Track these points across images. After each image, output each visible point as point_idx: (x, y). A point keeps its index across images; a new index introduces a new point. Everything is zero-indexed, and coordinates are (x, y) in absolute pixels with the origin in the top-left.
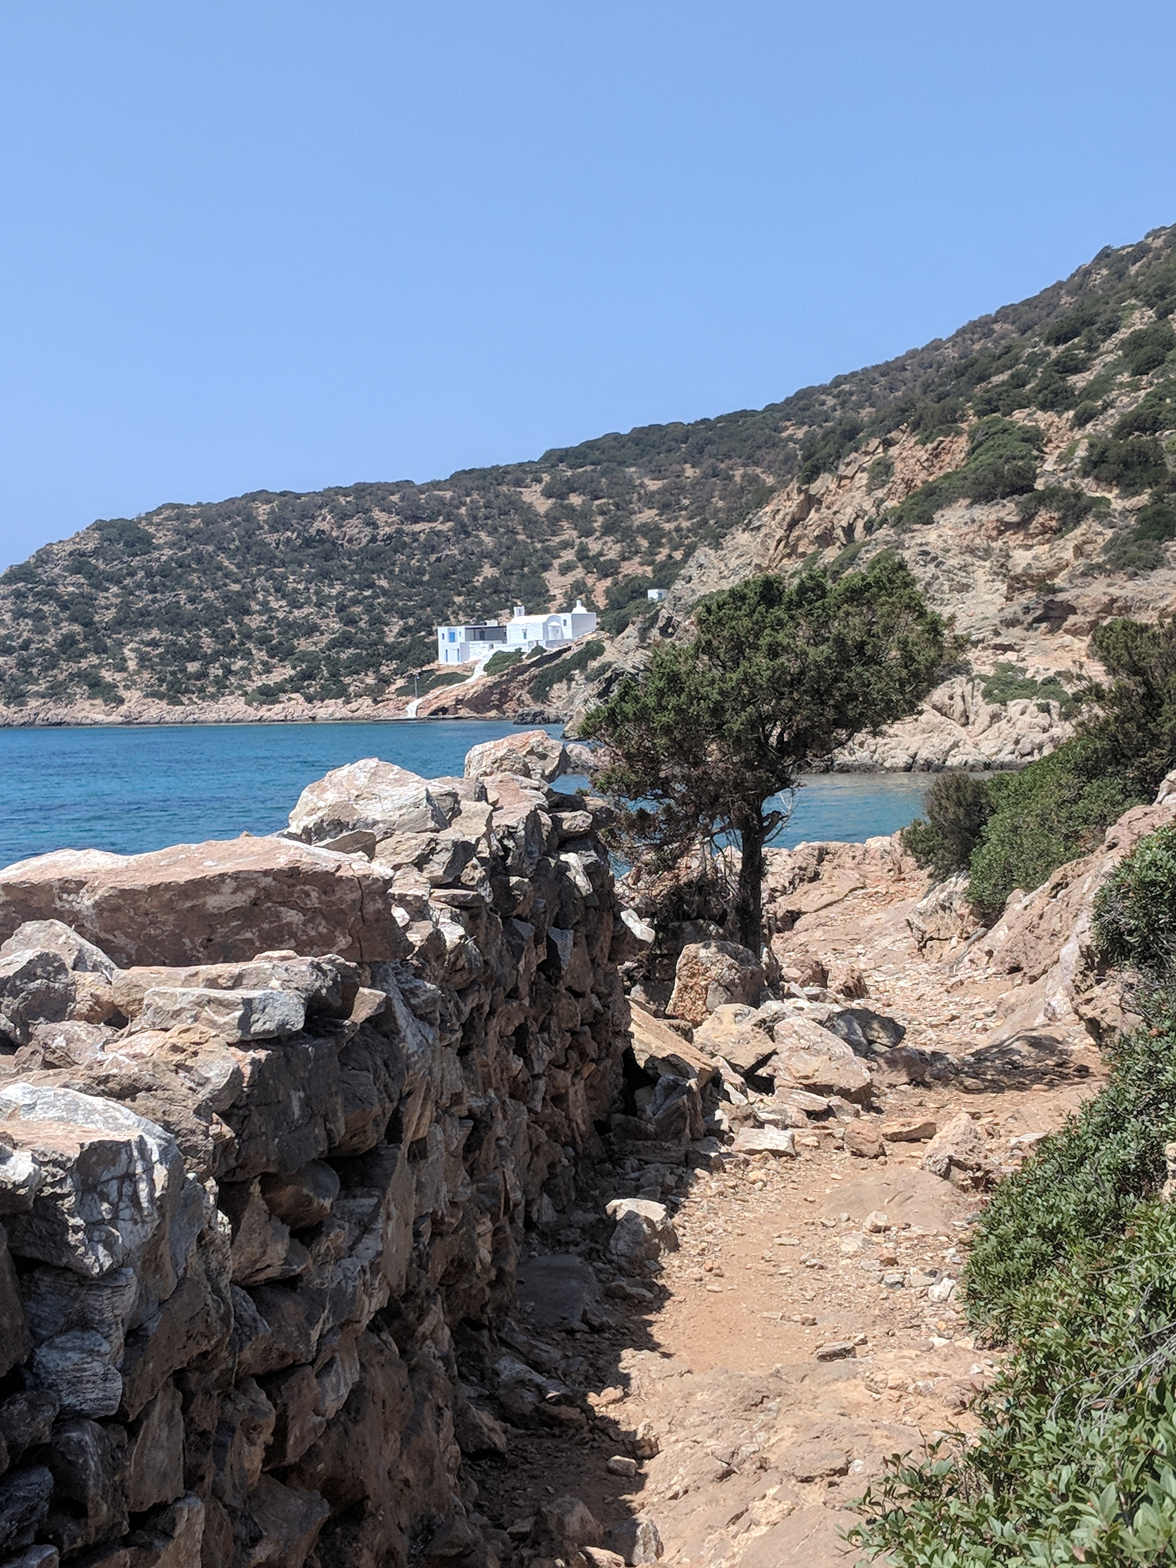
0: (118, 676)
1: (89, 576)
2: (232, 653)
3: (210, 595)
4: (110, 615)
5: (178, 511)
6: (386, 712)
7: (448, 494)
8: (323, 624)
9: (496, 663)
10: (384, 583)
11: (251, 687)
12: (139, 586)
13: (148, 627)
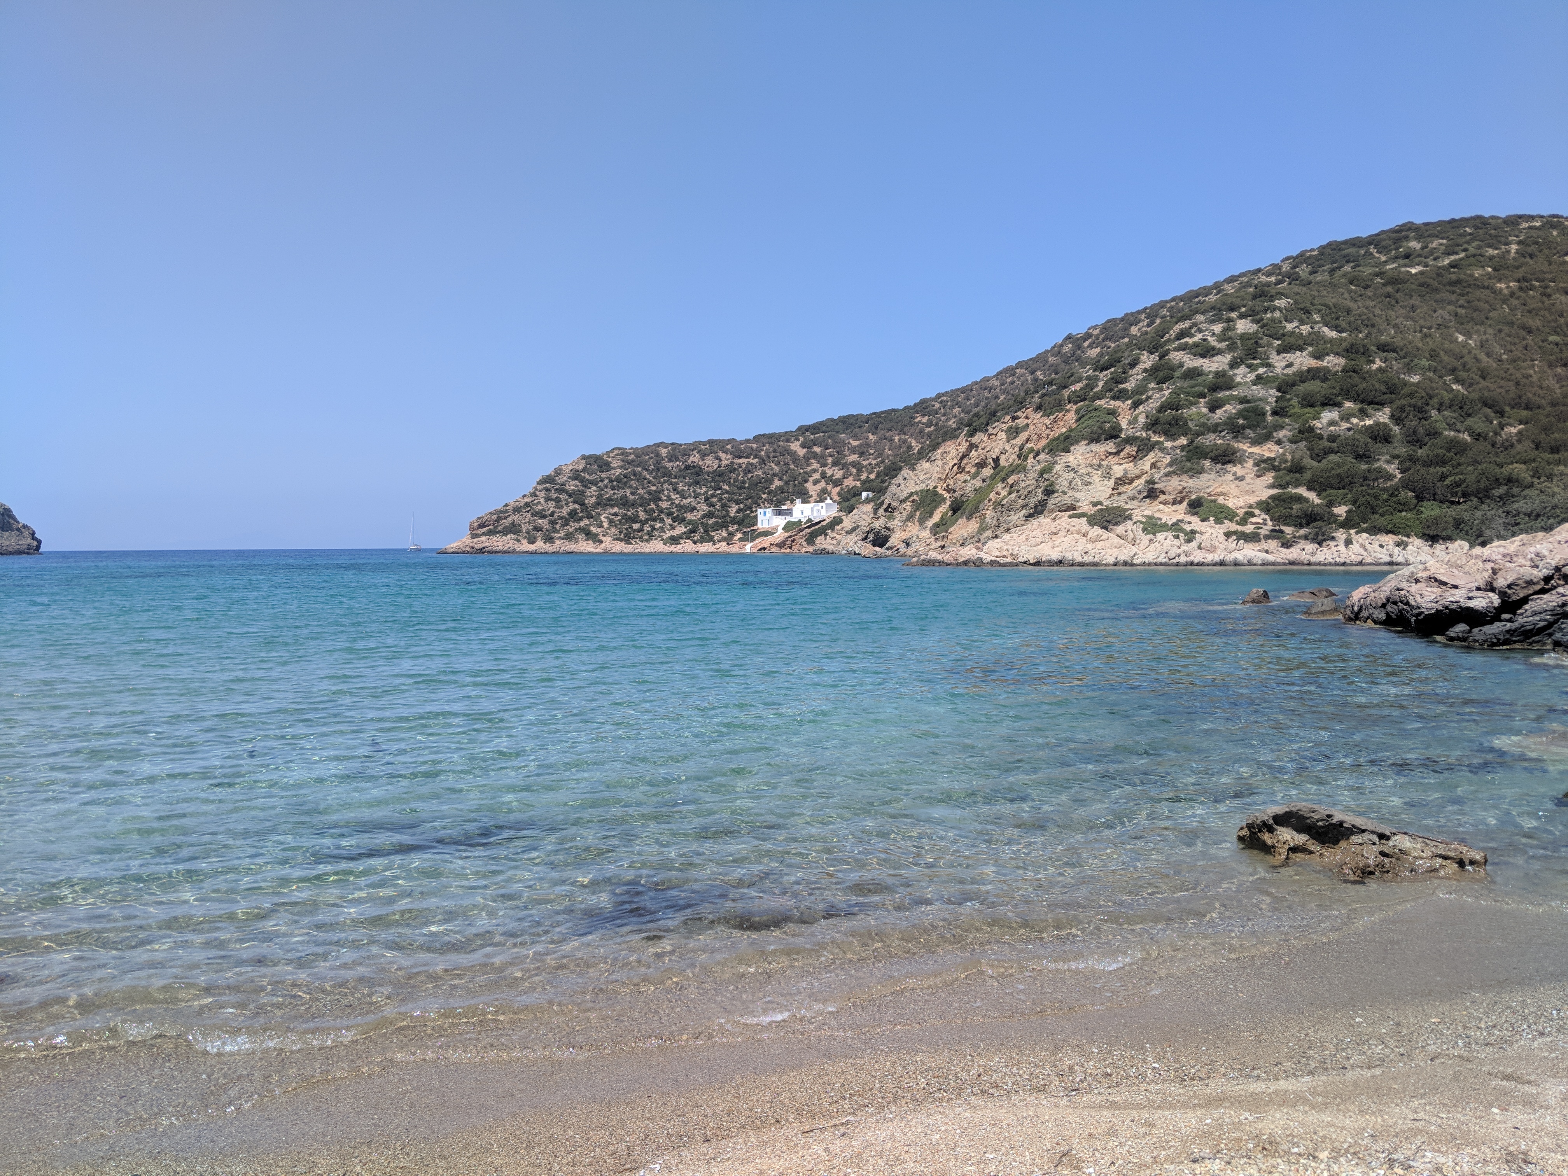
0: (599, 530)
1: (582, 481)
2: (655, 520)
3: (641, 491)
4: (593, 500)
5: (623, 452)
6: (734, 549)
7: (754, 446)
8: (698, 507)
9: (788, 527)
10: (726, 487)
11: (665, 536)
12: (606, 487)
13: (612, 506)
